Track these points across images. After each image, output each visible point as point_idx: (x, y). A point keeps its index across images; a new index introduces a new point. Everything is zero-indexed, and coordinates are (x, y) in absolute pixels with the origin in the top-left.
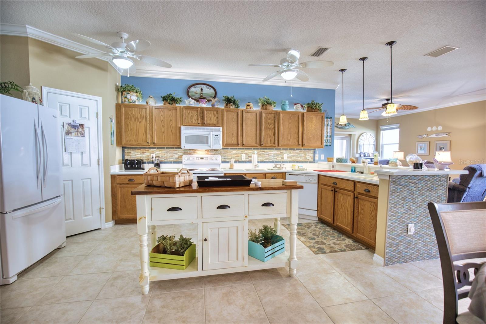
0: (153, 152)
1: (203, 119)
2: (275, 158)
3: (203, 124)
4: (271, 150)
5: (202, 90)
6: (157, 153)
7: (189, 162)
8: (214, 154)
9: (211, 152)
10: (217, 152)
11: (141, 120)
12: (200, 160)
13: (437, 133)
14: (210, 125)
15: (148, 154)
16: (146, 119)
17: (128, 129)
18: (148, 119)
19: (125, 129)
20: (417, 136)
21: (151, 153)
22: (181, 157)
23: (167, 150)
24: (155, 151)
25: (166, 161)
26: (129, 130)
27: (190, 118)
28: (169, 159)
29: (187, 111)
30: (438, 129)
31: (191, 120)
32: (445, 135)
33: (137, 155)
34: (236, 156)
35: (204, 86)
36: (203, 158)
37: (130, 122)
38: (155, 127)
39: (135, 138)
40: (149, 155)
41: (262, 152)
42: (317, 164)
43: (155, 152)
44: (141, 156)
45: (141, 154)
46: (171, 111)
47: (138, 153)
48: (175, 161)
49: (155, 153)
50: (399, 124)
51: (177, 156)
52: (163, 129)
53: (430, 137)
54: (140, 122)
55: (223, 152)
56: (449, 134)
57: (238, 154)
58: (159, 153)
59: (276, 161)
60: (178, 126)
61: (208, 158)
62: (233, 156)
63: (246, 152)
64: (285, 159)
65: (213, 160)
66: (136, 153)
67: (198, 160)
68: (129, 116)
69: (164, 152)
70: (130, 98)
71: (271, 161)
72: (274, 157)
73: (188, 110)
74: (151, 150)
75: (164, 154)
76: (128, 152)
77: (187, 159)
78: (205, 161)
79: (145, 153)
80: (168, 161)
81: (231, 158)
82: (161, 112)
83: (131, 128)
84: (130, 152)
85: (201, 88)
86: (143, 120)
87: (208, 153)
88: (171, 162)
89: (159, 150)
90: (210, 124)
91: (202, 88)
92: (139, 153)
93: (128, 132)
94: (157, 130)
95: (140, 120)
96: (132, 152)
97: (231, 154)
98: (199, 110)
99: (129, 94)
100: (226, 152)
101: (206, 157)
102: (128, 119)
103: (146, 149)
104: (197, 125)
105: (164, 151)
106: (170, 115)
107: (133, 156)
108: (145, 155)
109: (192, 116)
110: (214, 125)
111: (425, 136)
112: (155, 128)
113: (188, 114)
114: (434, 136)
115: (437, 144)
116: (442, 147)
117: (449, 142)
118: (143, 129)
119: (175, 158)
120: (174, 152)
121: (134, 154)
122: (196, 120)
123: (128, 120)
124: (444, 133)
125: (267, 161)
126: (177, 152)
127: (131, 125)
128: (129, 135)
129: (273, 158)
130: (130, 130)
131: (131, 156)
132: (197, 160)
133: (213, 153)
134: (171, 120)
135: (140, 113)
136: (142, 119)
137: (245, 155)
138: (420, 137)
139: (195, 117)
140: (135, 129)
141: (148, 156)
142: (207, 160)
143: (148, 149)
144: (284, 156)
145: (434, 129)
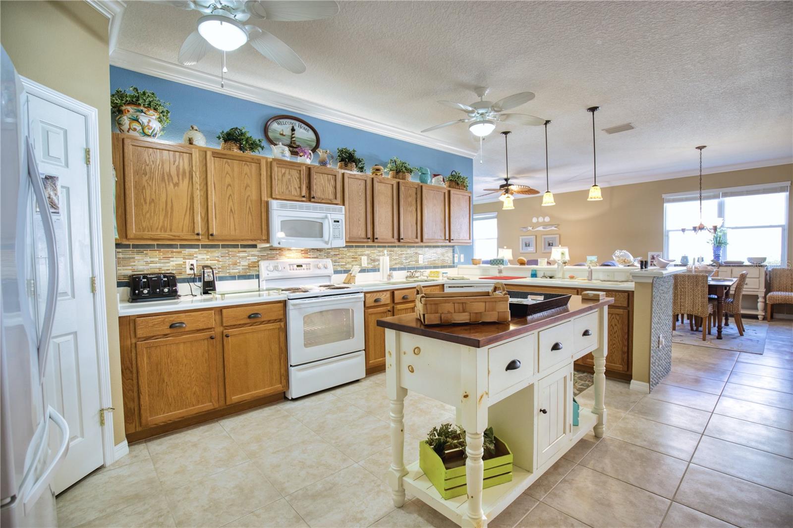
0: (191, 256)
1: (309, 187)
2: (407, 261)
3: (310, 198)
4: (403, 249)
5: (293, 130)
6: (200, 257)
7: (276, 274)
8: (317, 258)
9: (311, 254)
10: (321, 253)
11: (178, 180)
12: (296, 269)
13: (545, 225)
14: (323, 201)
15: (180, 261)
16: (191, 177)
17: (145, 200)
18: (197, 179)
19: (136, 198)
20: (522, 229)
21: (187, 257)
22: (256, 265)
23: (225, 251)
24: (196, 253)
25: (221, 275)
26: (148, 201)
27: (287, 184)
28: (228, 271)
29: (280, 169)
30: (545, 220)
31: (288, 188)
32: (553, 228)
33: (151, 265)
34: (353, 259)
35: (297, 123)
36: (301, 266)
37: (151, 183)
38: (213, 198)
39: (163, 222)
40: (182, 263)
41: (391, 253)
42: (457, 269)
43: (195, 255)
44: (162, 265)
45: (162, 261)
46: (248, 166)
47: (152, 260)
48: (242, 274)
49: (197, 259)
50: (497, 213)
51: (246, 264)
52: (231, 203)
53: (537, 231)
54: (176, 185)
55: (331, 253)
56: (557, 226)
57: (356, 257)
58: (205, 257)
59: (409, 266)
60: (263, 199)
61: (311, 265)
62: (348, 260)
63: (367, 252)
64: (420, 262)
65: (319, 268)
66: (148, 259)
67: (293, 269)
68: (147, 168)
69: (216, 255)
70: (148, 123)
71: (403, 266)
72: (406, 259)
73: (282, 167)
74: (187, 251)
75: (217, 259)
76: (128, 256)
77: (271, 268)
78: (306, 271)
79: (171, 259)
80: (228, 275)
81: (344, 264)
82: (226, 165)
83: (153, 197)
84: (131, 256)
85: (291, 126)
86: (183, 180)
87: (306, 255)
88: (233, 278)
89: (204, 251)
90: (323, 199)
91: (293, 127)
92: (157, 259)
93: (144, 207)
94: (217, 205)
95: (175, 180)
96: (137, 257)
97: (344, 256)
98: (303, 170)
99: (143, 114)
100: (337, 253)
101: (306, 264)
102: (145, 174)
103: (175, 250)
104: (301, 199)
105: (217, 253)
106: (246, 174)
107: (141, 267)
108: (172, 263)
109: (289, 180)
110: (330, 202)
111: (530, 228)
112: (212, 200)
113: (282, 176)
114: (541, 228)
115: (545, 238)
116: (551, 242)
117: (558, 236)
118: (185, 202)
119: (241, 268)
120: (238, 255)
121: (142, 263)
122: (298, 190)
123: (145, 179)
124: (552, 225)
125: (397, 266)
126: (247, 255)
127: (151, 188)
128: (148, 215)
129: (404, 261)
130: (150, 203)
131: (135, 268)
132: (290, 269)
133: (315, 256)
134: (247, 186)
135: (177, 163)
136: (181, 177)
137: (366, 257)
138: (524, 229)
139: (296, 184)
140: (164, 200)
141: (180, 265)
142: (309, 269)
143: (179, 250)
144: (419, 258)
145: (541, 219)
